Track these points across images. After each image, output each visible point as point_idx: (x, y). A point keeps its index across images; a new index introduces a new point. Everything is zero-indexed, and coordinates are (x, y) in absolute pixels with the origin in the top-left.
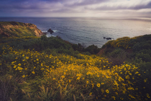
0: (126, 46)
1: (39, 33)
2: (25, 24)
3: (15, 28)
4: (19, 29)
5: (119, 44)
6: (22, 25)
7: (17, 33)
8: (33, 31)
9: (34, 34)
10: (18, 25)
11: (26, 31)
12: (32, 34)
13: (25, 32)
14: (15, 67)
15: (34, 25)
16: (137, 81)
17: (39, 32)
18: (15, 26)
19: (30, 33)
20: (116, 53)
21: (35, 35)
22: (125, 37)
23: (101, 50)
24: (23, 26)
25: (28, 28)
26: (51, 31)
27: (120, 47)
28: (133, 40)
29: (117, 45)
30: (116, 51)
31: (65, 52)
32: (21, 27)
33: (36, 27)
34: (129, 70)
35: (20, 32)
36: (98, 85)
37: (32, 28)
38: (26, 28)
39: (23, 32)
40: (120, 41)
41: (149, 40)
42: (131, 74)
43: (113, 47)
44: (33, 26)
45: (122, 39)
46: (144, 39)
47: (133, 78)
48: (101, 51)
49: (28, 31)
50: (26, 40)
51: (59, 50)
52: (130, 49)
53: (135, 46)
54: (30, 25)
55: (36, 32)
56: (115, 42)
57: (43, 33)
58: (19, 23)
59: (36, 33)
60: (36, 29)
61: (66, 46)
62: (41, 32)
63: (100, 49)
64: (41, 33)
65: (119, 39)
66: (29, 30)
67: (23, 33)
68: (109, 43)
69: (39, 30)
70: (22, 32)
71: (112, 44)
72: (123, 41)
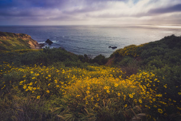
0: (134, 54)
1: (34, 45)
2: (15, 35)
3: (2, 40)
4: (8, 40)
5: (128, 52)
6: (11, 36)
7: (5, 45)
8: (26, 43)
9: (28, 46)
10: (5, 36)
11: (18, 43)
12: (26, 46)
13: (16, 45)
14: (25, 87)
15: (28, 36)
16: (157, 88)
17: (35, 43)
18: (2, 38)
19: (23, 45)
20: (125, 62)
21: (30, 48)
22: (132, 45)
23: (110, 59)
24: (13, 37)
25: (19, 39)
26: (49, 42)
27: (129, 55)
28: (140, 48)
29: (126, 54)
30: (126, 59)
31: (74, 65)
32: (10, 38)
33: (30, 37)
34: (148, 78)
35: (9, 45)
36: (131, 96)
37: (25, 39)
38: (17, 40)
39: (13, 44)
40: (128, 49)
41: (155, 47)
42: (151, 82)
43: (121, 56)
44: (26, 37)
45: (129, 47)
46: (150, 46)
47: (154, 85)
48: (109, 61)
49: (20, 43)
50: (21, 54)
51: (66, 63)
52: (138, 56)
53: (143, 53)
54: (22, 35)
55: (30, 43)
56: (123, 51)
57: (40, 44)
58: (7, 33)
59: (30, 45)
60: (31, 41)
61: (73, 58)
62: (37, 43)
63: (108, 58)
64: (37, 45)
65: (126, 47)
66: (20, 41)
67: (13, 46)
68: (117, 52)
69: (34, 41)
70: (11, 44)
71: (120, 52)
72: (131, 49)
